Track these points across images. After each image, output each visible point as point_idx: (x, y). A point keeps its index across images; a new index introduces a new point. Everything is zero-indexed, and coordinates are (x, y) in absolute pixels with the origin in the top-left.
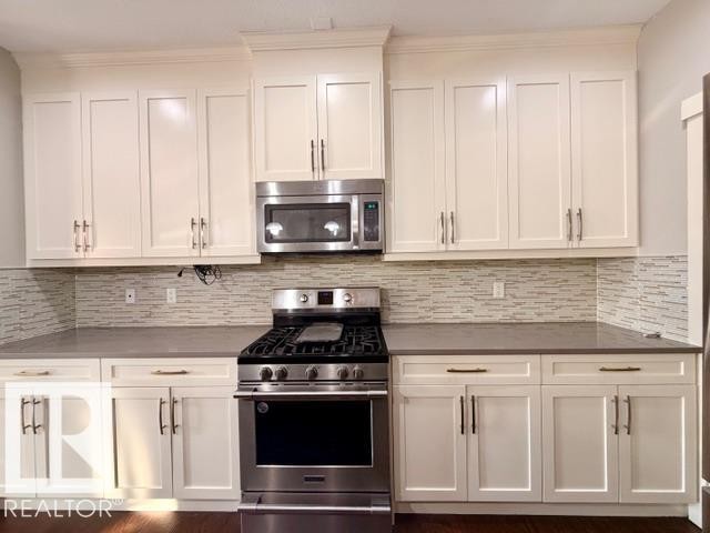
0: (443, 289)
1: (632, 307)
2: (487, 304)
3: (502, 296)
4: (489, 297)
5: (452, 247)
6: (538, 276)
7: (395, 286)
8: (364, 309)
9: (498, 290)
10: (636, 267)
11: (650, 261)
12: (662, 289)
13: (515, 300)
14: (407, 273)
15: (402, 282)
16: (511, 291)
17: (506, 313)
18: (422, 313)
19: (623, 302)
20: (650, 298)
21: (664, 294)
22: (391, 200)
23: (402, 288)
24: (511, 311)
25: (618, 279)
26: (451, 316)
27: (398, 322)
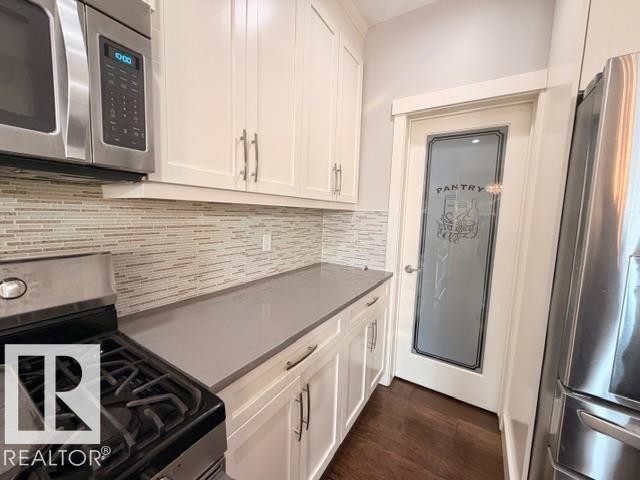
0: (211, 246)
1: (348, 249)
2: (257, 260)
3: (269, 249)
4: (258, 251)
5: (252, 187)
6: (294, 226)
7: (135, 247)
8: (71, 306)
9: (266, 242)
10: (354, 219)
11: (363, 215)
12: (371, 236)
13: (278, 252)
14: (158, 222)
15: (149, 239)
16: (276, 243)
17: (272, 266)
18: (186, 284)
19: (343, 246)
20: (362, 242)
21: (371, 239)
22: (158, 71)
23: (149, 249)
24: (276, 263)
25: (339, 228)
26: (221, 280)
27: (142, 308)
